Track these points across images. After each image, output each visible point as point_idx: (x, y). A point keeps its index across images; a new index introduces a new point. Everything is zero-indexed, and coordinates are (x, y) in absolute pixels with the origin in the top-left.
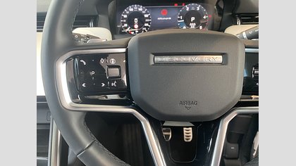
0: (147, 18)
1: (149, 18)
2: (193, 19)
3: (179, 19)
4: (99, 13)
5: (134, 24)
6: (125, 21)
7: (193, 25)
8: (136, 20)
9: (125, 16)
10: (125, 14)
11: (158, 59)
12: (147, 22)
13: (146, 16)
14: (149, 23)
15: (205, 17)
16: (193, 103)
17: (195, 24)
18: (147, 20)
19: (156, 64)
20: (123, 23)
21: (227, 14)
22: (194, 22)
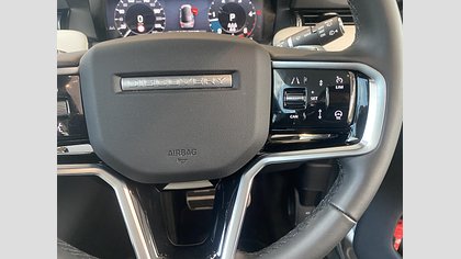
0: (158, 15)
1: (161, 15)
2: (232, 16)
3: (211, 17)
4: (71, 6)
5: (136, 24)
6: (121, 19)
7: (233, 27)
8: (140, 18)
9: (122, 12)
10: (122, 8)
11: (127, 83)
12: (159, 22)
13: (157, 11)
14: (161, 22)
15: (251, 14)
16: (189, 152)
17: (236, 25)
18: (158, 19)
19: (124, 92)
20: (119, 23)
21: (282, 10)
22: (233, 21)
